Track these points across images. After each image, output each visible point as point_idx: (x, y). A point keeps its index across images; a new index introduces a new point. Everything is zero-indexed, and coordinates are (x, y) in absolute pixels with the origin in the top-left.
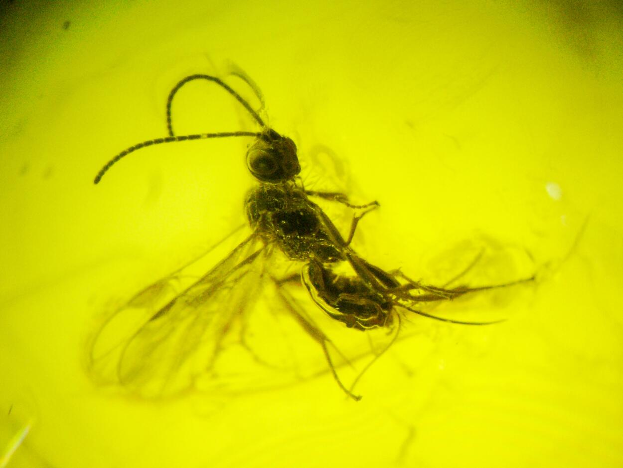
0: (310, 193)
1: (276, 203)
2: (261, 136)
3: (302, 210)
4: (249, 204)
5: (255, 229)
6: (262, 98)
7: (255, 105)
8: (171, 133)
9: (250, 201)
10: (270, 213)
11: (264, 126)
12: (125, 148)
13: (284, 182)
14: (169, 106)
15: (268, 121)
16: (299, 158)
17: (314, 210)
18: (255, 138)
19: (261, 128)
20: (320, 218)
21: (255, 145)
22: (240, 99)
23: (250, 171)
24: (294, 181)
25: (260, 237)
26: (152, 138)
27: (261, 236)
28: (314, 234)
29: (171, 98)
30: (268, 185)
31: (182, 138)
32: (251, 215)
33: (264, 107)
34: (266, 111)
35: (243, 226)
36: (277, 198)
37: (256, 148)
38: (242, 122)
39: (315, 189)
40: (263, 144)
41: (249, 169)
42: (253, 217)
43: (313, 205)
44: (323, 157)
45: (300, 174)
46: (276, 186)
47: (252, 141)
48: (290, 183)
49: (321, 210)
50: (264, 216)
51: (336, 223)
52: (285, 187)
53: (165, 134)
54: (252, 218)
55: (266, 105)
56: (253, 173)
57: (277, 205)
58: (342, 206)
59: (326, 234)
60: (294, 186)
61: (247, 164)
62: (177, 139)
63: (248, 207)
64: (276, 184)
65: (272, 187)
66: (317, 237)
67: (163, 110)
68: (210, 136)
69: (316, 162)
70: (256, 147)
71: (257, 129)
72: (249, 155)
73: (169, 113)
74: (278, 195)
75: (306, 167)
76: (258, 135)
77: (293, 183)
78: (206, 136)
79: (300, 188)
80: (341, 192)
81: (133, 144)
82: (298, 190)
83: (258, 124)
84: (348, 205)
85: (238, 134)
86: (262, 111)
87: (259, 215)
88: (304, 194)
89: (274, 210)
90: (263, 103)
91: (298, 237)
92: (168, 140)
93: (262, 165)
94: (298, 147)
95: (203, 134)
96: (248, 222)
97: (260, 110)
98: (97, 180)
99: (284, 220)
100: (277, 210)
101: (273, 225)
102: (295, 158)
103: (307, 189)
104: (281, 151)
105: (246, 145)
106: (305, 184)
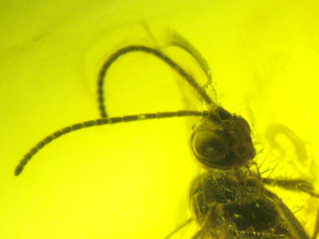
0: (267, 181)
1: (227, 193)
2: (208, 115)
3: (259, 202)
4: (196, 196)
5: (203, 224)
6: (209, 72)
7: (201, 79)
8: (104, 114)
9: (196, 191)
10: (220, 205)
11: (212, 104)
12: (50, 132)
13: (236, 169)
14: (100, 83)
15: (216, 98)
16: (253, 140)
17: (272, 200)
18: (200, 118)
19: (208, 106)
20: (280, 210)
21: (201, 126)
22: (182, 73)
23: (196, 156)
24: (248, 167)
25: (209, 233)
26: (81, 120)
27: (211, 232)
28: (273, 230)
29: (102, 74)
30: (217, 172)
31: (116, 120)
32: (198, 208)
33: (211, 82)
34: (213, 87)
35: (190, 221)
36: (229, 188)
37: (203, 130)
38: (185, 100)
39: (273, 176)
40: (211, 124)
41: (195, 154)
42: (201, 210)
43: (271, 195)
44: (281, 139)
45: (255, 159)
46: (227, 173)
47: (197, 121)
48: (243, 169)
49: (280, 200)
50: (214, 209)
51: (299, 216)
52: (238, 175)
53: (96, 115)
54: (199, 211)
55: (213, 80)
56: (199, 159)
57: (228, 196)
58: (305, 196)
59: (287, 229)
60: (248, 173)
61: (192, 149)
62: (111, 122)
63: (194, 198)
64: (226, 172)
65: (222, 174)
66: (276, 232)
67: (94, 88)
68: (150, 116)
69: (274, 145)
70: (202, 128)
71: (203, 107)
72: (195, 137)
73: (100, 92)
74: (229, 183)
75: (261, 151)
76: (205, 114)
77: (247, 169)
78: (143, 117)
79: (254, 175)
80: (303, 178)
81: (59, 127)
82: (253, 178)
83: (204, 102)
84: (313, 194)
85: (180, 114)
86: (209, 86)
87: (207, 209)
88: (261, 182)
89: (226, 202)
90: (209, 78)
91: (254, 233)
92: (99, 122)
93: (210, 149)
94: (251, 128)
95: (141, 115)
96: (195, 216)
97: (206, 86)
98: (19, 171)
99: (237, 213)
100: (229, 201)
101: (224, 219)
102: (249, 140)
103: (264, 176)
104: (232, 132)
105: (191, 126)
106: (261, 171)
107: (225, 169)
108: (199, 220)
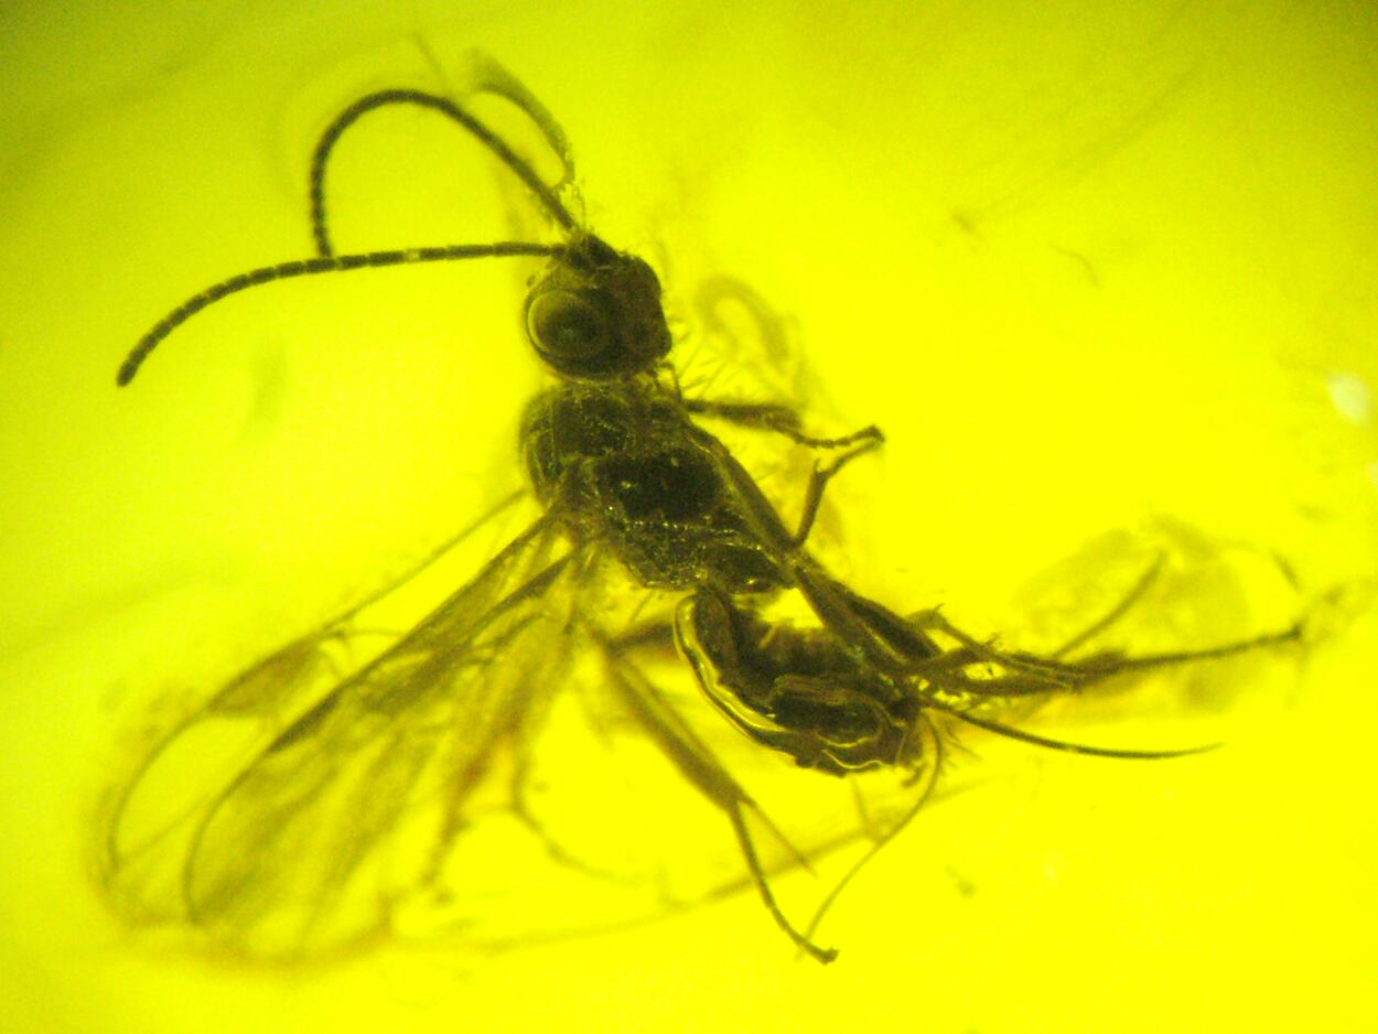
0: (698, 407)
1: (605, 433)
2: (565, 256)
3: (678, 453)
4: (534, 438)
5: (550, 504)
6: (567, 154)
7: (549, 171)
8: (324, 247)
9: (536, 427)
10: (589, 460)
11: (574, 229)
12: (199, 287)
13: (627, 379)
14: (317, 175)
15: (584, 214)
16: (667, 313)
17: (707, 451)
18: (547, 259)
19: (564, 232)
20: (723, 472)
21: (549, 278)
22: (507, 155)
23: (537, 349)
24: (653, 374)
25: (562, 525)
26: (272, 260)
27: (566, 521)
28: (707, 518)
29: (322, 153)
30: (585, 385)
31: (353, 262)
32: (539, 465)
33: (573, 178)
34: (578, 189)
36: (610, 421)
37: (553, 288)
38: (513, 219)
39: (711, 393)
40: (570, 276)
41: (532, 342)
42: (545, 471)
43: (705, 438)
44: (731, 310)
45: (669, 357)
46: (607, 388)
47: (540, 268)
48: (643, 379)
49: (726, 451)
50: (575, 468)
51: (768, 486)
52: (631, 392)
53: (305, 251)
54: (541, 475)
55: (581, 170)
56: (543, 355)
57: (609, 439)
58: (782, 442)
59: (741, 517)
60: (654, 388)
62: (341, 264)
63: (530, 445)
64: (605, 384)
65: (593, 390)
66: (716, 524)
67: (302, 186)
68: (430, 254)
69: (714, 324)
70: (551, 283)
71: (553, 235)
72: (534, 304)
73: (317, 195)
74: (608, 410)
75: (684, 338)
76: (557, 252)
77: (651, 380)
78: (417, 256)
79: (671, 395)
80: (779, 401)
81: (222, 276)
82: (665, 398)
84: (799, 439)
85: (501, 250)
86: (568, 187)
87: (559, 469)
88: (682, 410)
89: (601, 453)
90: (569, 167)
91: (666, 524)
92: (314, 267)
93: (569, 332)
94: (663, 284)
95: (410, 251)
96: (530, 485)
97: (561, 186)
98: (126, 375)
99: (627, 479)
100: (609, 451)
101: (597, 493)
102: (658, 314)
103: (690, 394)
104: (620, 295)
105: (525, 279)
106: (683, 382)
107: (602, 379)
108: (540, 494)
